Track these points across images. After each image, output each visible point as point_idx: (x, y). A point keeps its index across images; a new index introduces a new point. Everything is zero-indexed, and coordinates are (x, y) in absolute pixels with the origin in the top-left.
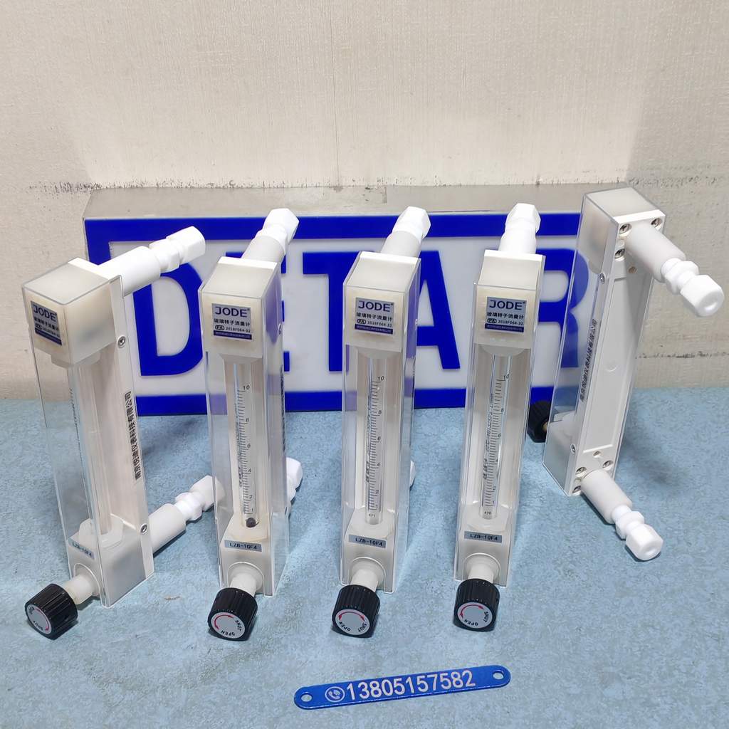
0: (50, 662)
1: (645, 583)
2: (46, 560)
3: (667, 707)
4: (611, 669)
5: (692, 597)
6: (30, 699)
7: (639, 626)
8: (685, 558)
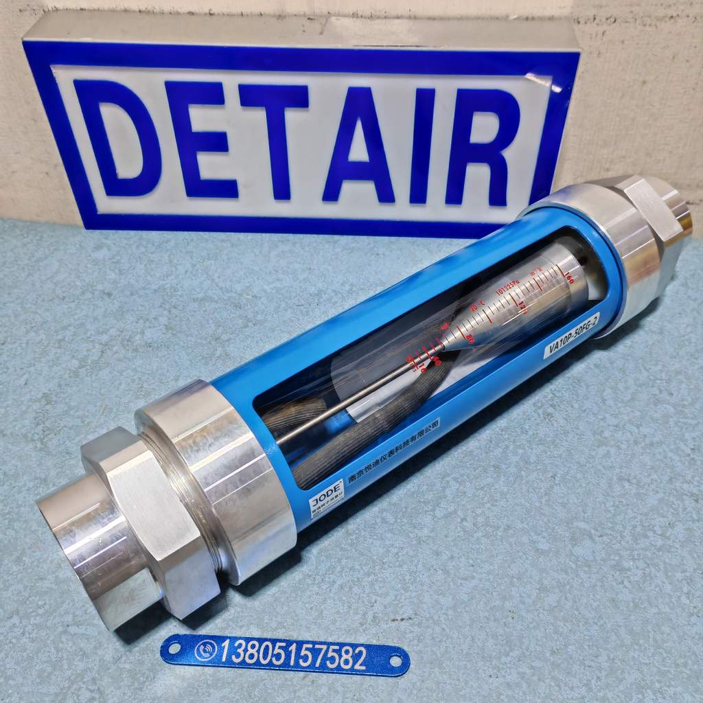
0: (36, 478)
1: (623, 433)
2: (56, 373)
3: (640, 573)
4: (582, 525)
5: (671, 451)
6: (8, 516)
7: (615, 479)
8: (665, 408)
